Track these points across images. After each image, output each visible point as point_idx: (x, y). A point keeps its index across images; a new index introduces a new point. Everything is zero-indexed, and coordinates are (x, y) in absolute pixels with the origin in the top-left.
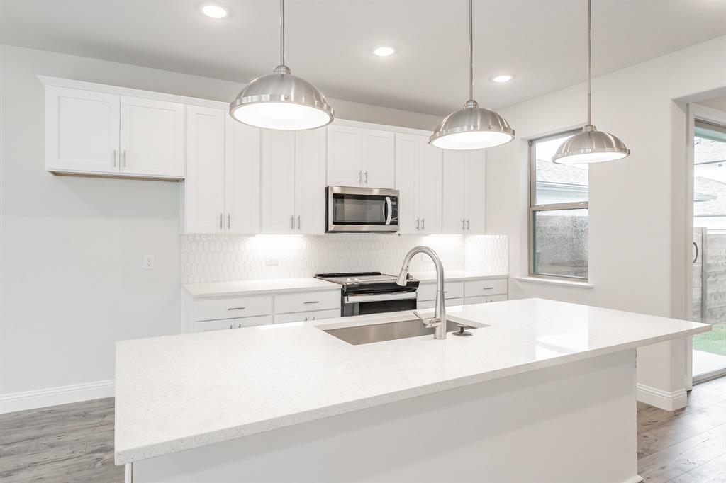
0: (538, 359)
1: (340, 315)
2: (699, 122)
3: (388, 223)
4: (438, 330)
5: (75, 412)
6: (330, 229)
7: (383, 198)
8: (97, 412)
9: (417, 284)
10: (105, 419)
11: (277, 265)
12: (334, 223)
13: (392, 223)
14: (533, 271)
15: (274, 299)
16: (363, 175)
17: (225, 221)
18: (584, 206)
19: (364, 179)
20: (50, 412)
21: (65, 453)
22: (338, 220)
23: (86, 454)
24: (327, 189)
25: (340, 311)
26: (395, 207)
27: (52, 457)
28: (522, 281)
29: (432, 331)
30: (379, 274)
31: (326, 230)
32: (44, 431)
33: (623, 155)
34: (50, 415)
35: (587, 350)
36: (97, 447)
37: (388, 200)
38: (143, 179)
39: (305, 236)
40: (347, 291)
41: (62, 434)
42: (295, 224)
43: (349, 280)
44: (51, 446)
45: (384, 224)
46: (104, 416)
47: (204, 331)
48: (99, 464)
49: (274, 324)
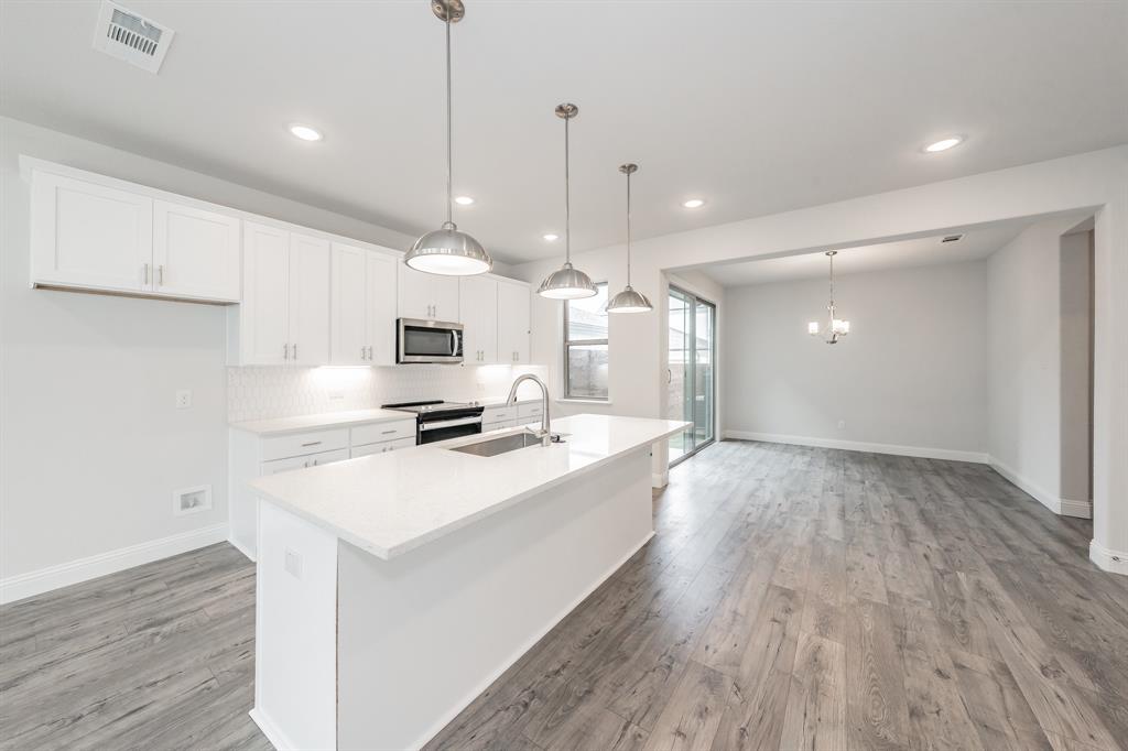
0: (572, 469)
1: (415, 443)
2: (672, 286)
3: (454, 354)
4: (545, 440)
5: (79, 595)
6: (402, 360)
7: (450, 331)
8: (119, 588)
9: (482, 409)
10: (135, 593)
11: (342, 397)
12: (406, 354)
13: (457, 355)
14: (567, 394)
15: (350, 431)
16: (432, 310)
17: (290, 351)
18: (605, 342)
19: (432, 313)
20: (32, 603)
21: (96, 640)
22: (409, 352)
23: (129, 634)
24: (398, 321)
25: (415, 439)
26: (460, 339)
27: (77, 649)
28: (559, 402)
29: (540, 440)
30: (442, 402)
31: (397, 361)
32: (38, 627)
33: (649, 309)
34: (33, 608)
35: (608, 455)
36: (145, 623)
37: (455, 333)
38: (176, 300)
39: (374, 367)
40: (421, 419)
41: (76, 623)
42: (367, 355)
43: (423, 409)
44: (65, 639)
45: (451, 355)
46: (132, 590)
47: (275, 472)
48: (158, 639)
49: (350, 458)
